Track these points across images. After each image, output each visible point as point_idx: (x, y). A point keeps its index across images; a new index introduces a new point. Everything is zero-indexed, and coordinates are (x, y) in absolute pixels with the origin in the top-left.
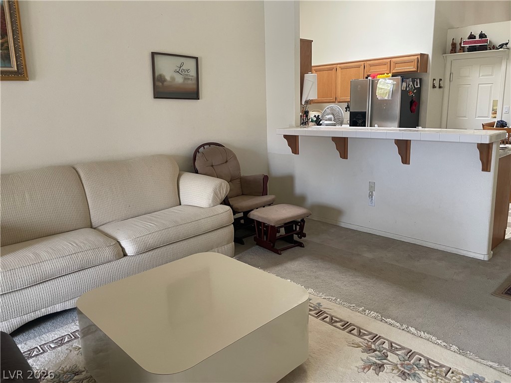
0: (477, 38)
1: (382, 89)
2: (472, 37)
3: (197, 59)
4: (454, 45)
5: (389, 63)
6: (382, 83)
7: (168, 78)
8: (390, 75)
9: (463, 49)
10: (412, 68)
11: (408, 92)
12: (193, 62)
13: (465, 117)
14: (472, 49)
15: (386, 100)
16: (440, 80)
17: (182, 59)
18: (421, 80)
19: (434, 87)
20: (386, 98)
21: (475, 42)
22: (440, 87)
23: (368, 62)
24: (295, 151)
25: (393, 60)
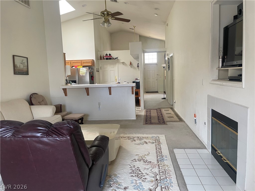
0: (108, 56)
1: (82, 72)
2: (107, 55)
3: (27, 58)
4: (101, 57)
5: (81, 62)
6: (82, 69)
7: (18, 66)
8: (82, 66)
9: (104, 59)
10: (90, 64)
11: (91, 73)
12: (26, 59)
13: (107, 82)
14: (107, 59)
15: (84, 76)
16: (98, 69)
17: (23, 58)
18: (93, 68)
19: (97, 71)
20: (84, 75)
21: (108, 57)
22: (98, 71)
23: (72, 61)
24: (66, 95)
25: (82, 61)
